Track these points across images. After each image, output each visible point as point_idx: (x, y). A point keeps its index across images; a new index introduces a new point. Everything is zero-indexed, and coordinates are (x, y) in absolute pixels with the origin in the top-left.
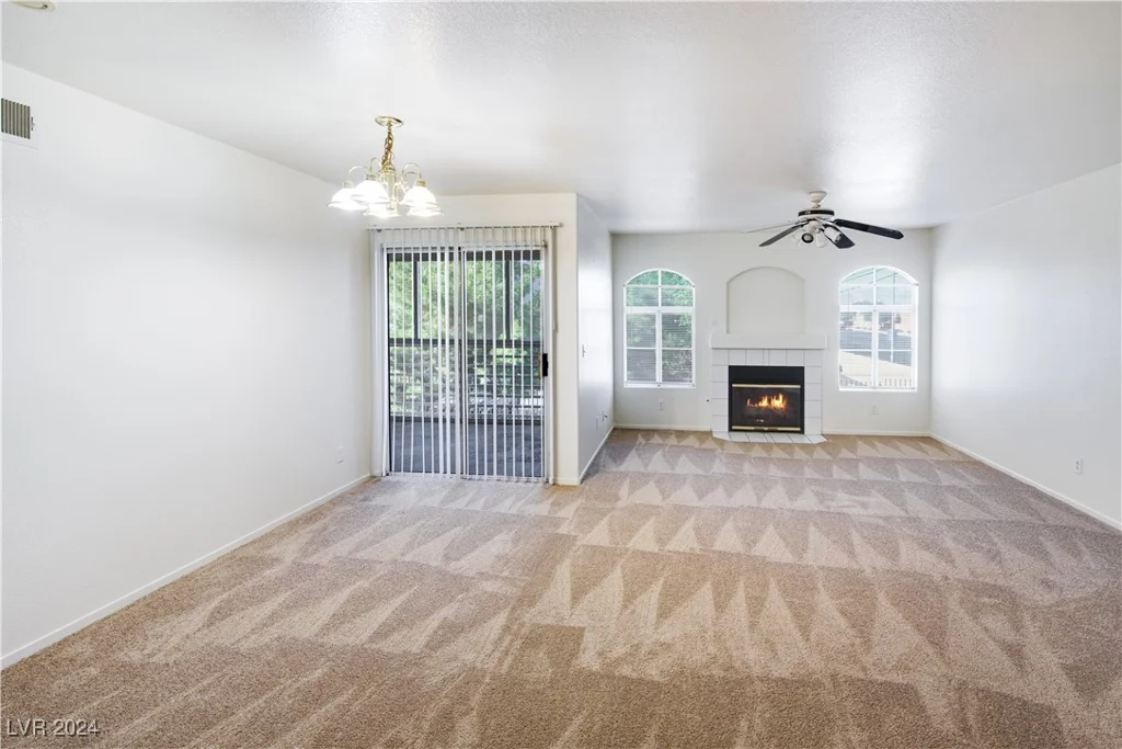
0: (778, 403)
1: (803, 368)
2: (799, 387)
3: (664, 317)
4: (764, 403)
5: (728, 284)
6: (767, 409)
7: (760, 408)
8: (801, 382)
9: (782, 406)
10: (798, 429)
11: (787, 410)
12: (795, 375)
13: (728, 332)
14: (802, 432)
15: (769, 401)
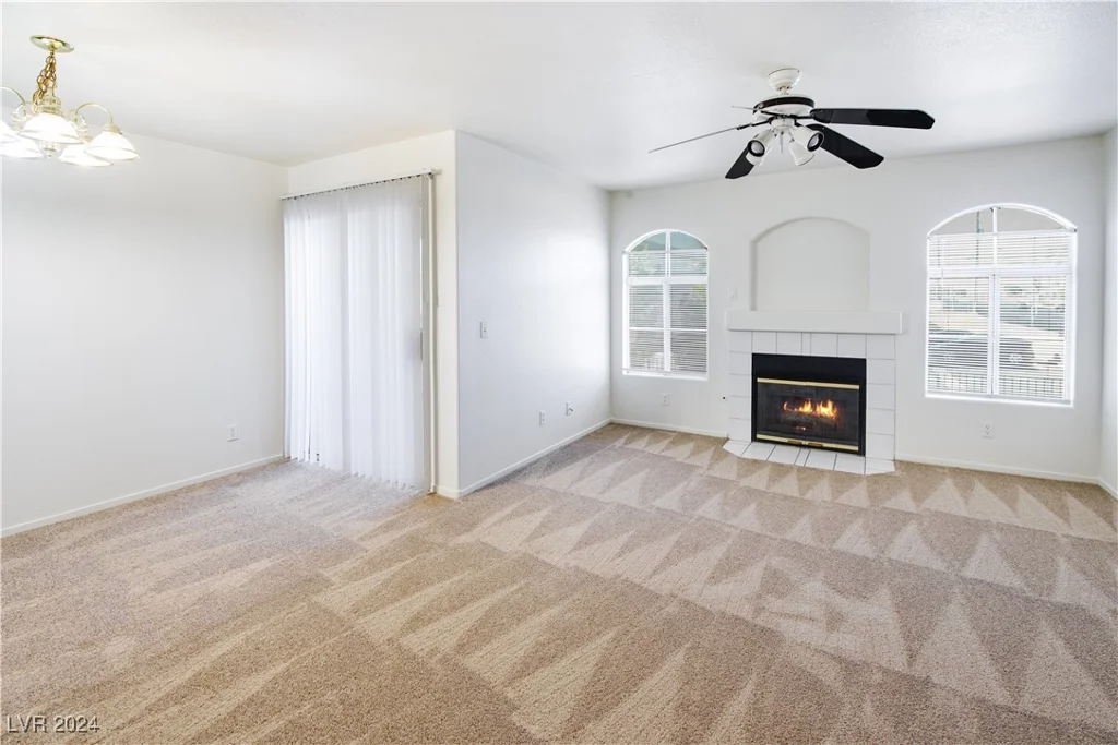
0: (827, 411)
1: (864, 360)
2: (857, 387)
3: (674, 288)
4: (807, 409)
5: (755, 242)
6: (810, 415)
7: (801, 413)
8: (862, 381)
9: (832, 415)
10: (856, 449)
11: (838, 419)
12: (853, 370)
13: (753, 308)
14: (862, 452)
15: (814, 407)
